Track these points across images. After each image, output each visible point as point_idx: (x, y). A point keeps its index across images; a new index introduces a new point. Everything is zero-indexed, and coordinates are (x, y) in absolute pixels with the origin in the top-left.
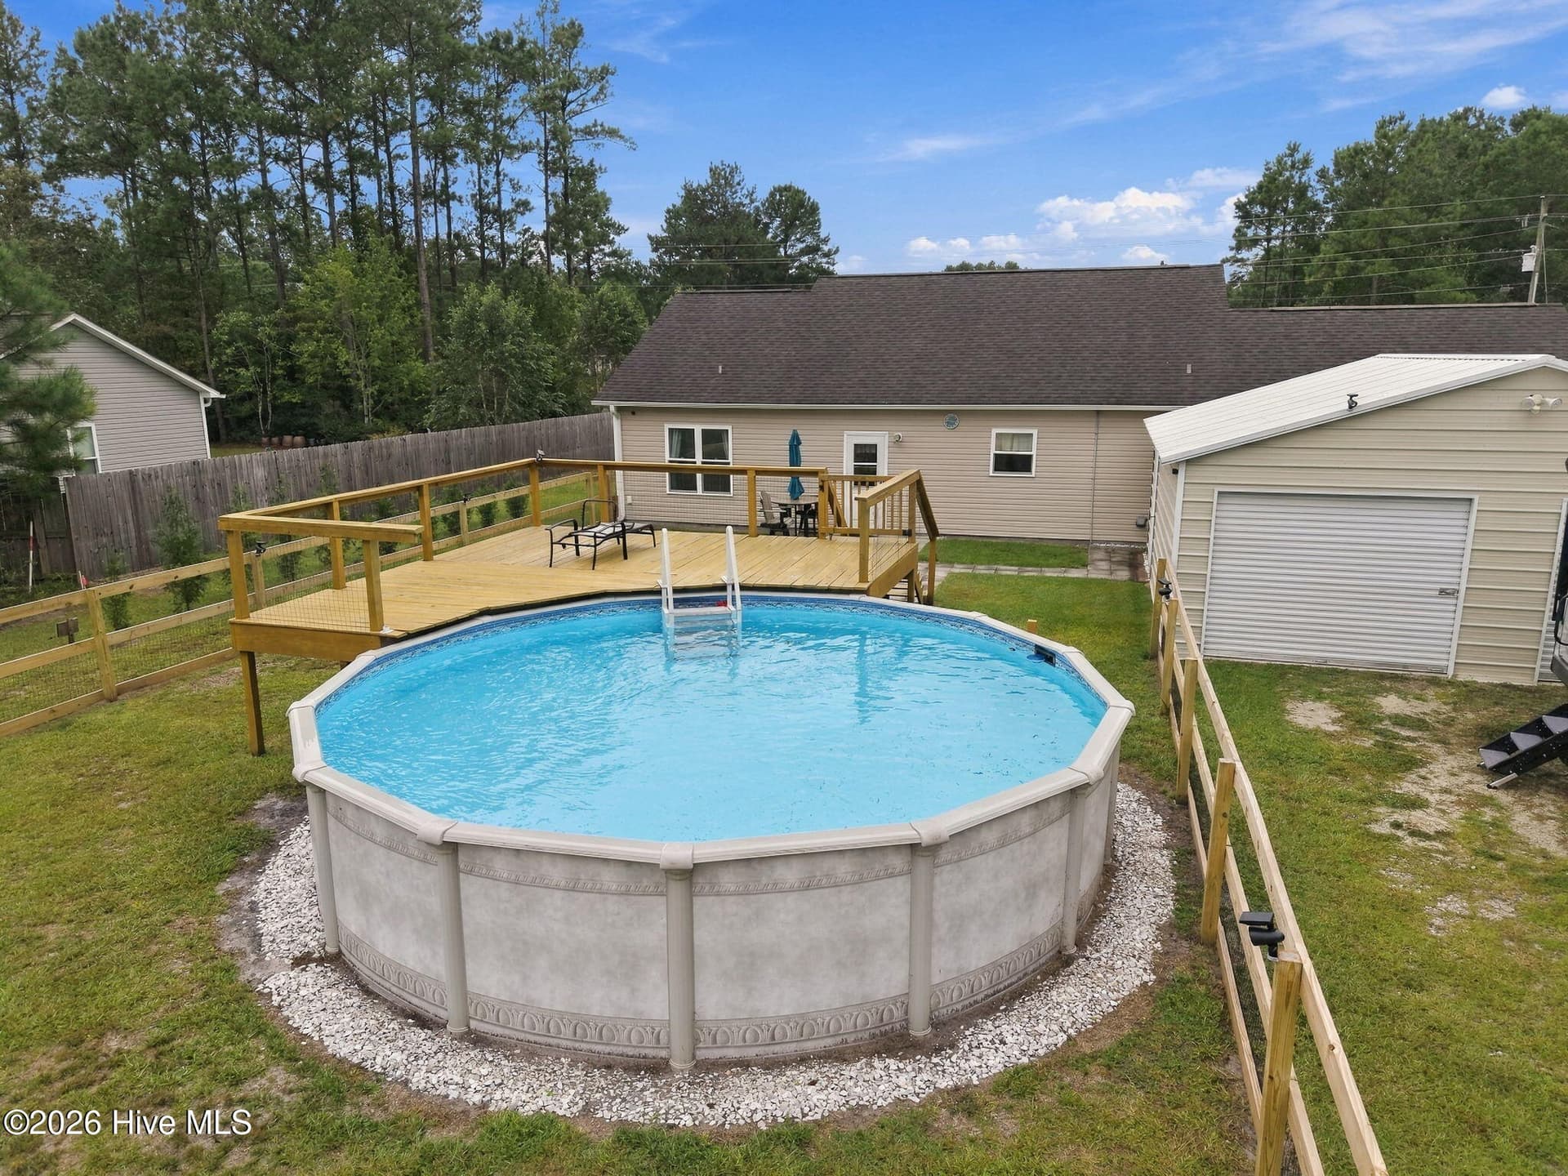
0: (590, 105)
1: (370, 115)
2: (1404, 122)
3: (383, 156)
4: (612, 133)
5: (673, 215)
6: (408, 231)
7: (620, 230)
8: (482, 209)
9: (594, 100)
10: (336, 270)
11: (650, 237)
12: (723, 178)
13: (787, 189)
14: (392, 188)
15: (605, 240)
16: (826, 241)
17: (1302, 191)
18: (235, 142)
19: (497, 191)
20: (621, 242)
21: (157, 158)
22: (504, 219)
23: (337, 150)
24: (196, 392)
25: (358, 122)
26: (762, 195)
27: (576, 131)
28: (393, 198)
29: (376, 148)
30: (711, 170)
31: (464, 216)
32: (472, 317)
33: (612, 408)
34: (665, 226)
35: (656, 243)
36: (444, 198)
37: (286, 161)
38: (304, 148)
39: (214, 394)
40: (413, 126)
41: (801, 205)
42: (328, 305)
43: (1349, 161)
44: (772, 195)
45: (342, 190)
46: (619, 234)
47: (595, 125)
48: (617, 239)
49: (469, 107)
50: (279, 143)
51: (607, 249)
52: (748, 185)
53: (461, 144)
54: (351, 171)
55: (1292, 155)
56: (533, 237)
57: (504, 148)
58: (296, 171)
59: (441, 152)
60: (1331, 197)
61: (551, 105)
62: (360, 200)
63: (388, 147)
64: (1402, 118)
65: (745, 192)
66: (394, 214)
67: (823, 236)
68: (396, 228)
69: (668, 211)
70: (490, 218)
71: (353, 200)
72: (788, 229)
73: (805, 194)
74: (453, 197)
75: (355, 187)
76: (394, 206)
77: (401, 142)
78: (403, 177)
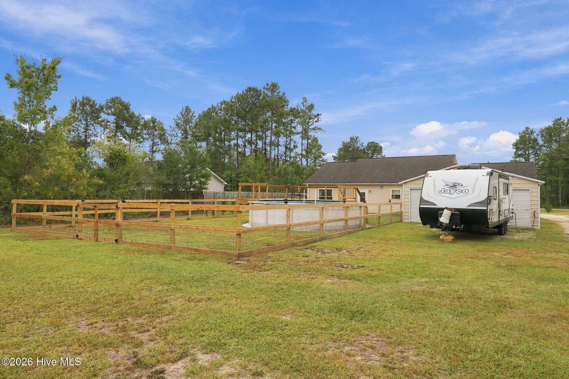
0: (315, 123)
1: (262, 127)
3: (264, 136)
4: (320, 129)
5: (340, 150)
6: (268, 153)
7: (324, 154)
8: (286, 148)
9: (316, 122)
10: (251, 161)
11: (333, 156)
12: (354, 140)
13: (373, 143)
14: (265, 143)
15: (320, 157)
18: (231, 133)
19: (290, 144)
20: (324, 157)
21: (214, 138)
22: (291, 150)
23: (254, 135)
24: (222, 183)
25: (259, 128)
26: (365, 144)
27: (311, 129)
28: (265, 146)
29: (263, 134)
30: (350, 138)
31: (282, 149)
32: (280, 170)
33: (307, 185)
34: (337, 153)
35: (335, 158)
36: (278, 145)
37: (242, 138)
38: (246, 134)
39: (226, 183)
40: (272, 129)
41: (376, 147)
42: (248, 169)
44: (368, 144)
45: (254, 144)
46: (324, 155)
47: (315, 127)
48: (323, 156)
49: (284, 124)
50: (241, 134)
51: (320, 159)
52: (361, 142)
53: (282, 133)
54: (256, 140)
55: (527, 130)
56: (298, 154)
57: (292, 133)
58: (244, 140)
59: (277, 135)
61: (305, 124)
62: (258, 147)
63: (265, 134)
65: (360, 144)
66: (265, 150)
68: (265, 153)
69: (339, 149)
70: (288, 150)
71: (256, 146)
72: (373, 153)
73: (378, 144)
74: (279, 145)
75: (257, 143)
76: (265, 147)
77: (268, 133)
78: (268, 141)
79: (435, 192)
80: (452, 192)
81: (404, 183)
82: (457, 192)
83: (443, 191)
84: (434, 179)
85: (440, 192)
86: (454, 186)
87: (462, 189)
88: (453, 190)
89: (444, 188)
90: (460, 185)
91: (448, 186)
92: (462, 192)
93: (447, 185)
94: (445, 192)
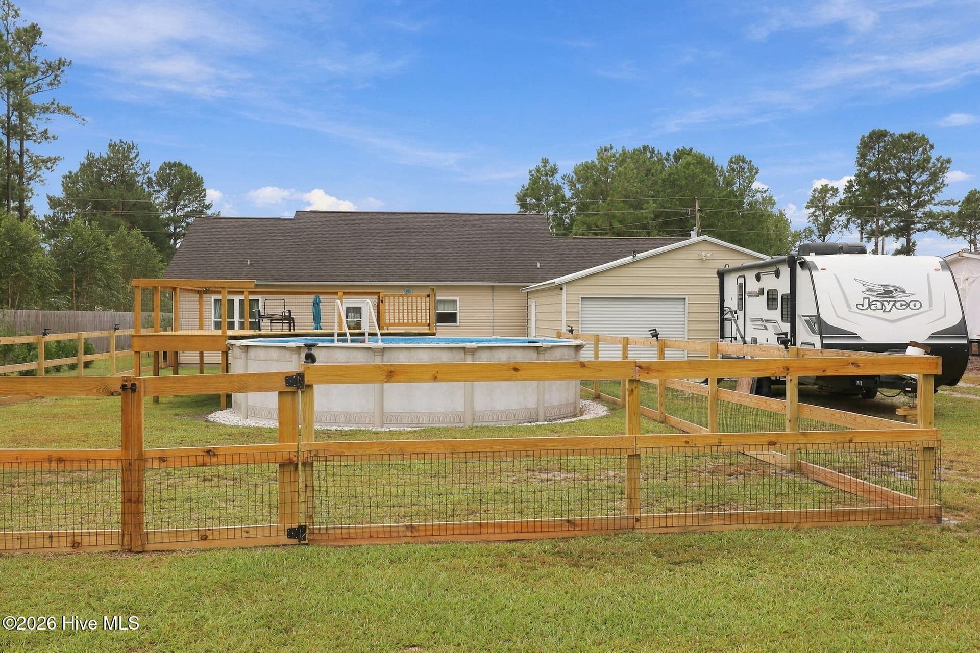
0: (46, 88)
2: (613, 151)
4: (66, 110)
5: (70, 180)
11: (49, 198)
12: (121, 152)
13: (176, 165)
16: (208, 207)
17: (558, 189)
26: (154, 169)
30: (110, 145)
34: (63, 189)
35: (54, 202)
41: (188, 178)
43: (584, 173)
44: (161, 168)
55: (545, 166)
60: (576, 195)
64: (612, 149)
65: (140, 165)
67: (207, 203)
69: (67, 177)
72: (175, 197)
73: (191, 169)
79: (849, 306)
80: (888, 308)
81: (567, 283)
82: (898, 305)
83: (866, 305)
84: (836, 276)
85: (860, 307)
86: (887, 293)
87: (908, 300)
88: (888, 302)
89: (868, 296)
90: (899, 290)
91: (875, 294)
92: (908, 305)
93: (869, 290)
94: (873, 307)
